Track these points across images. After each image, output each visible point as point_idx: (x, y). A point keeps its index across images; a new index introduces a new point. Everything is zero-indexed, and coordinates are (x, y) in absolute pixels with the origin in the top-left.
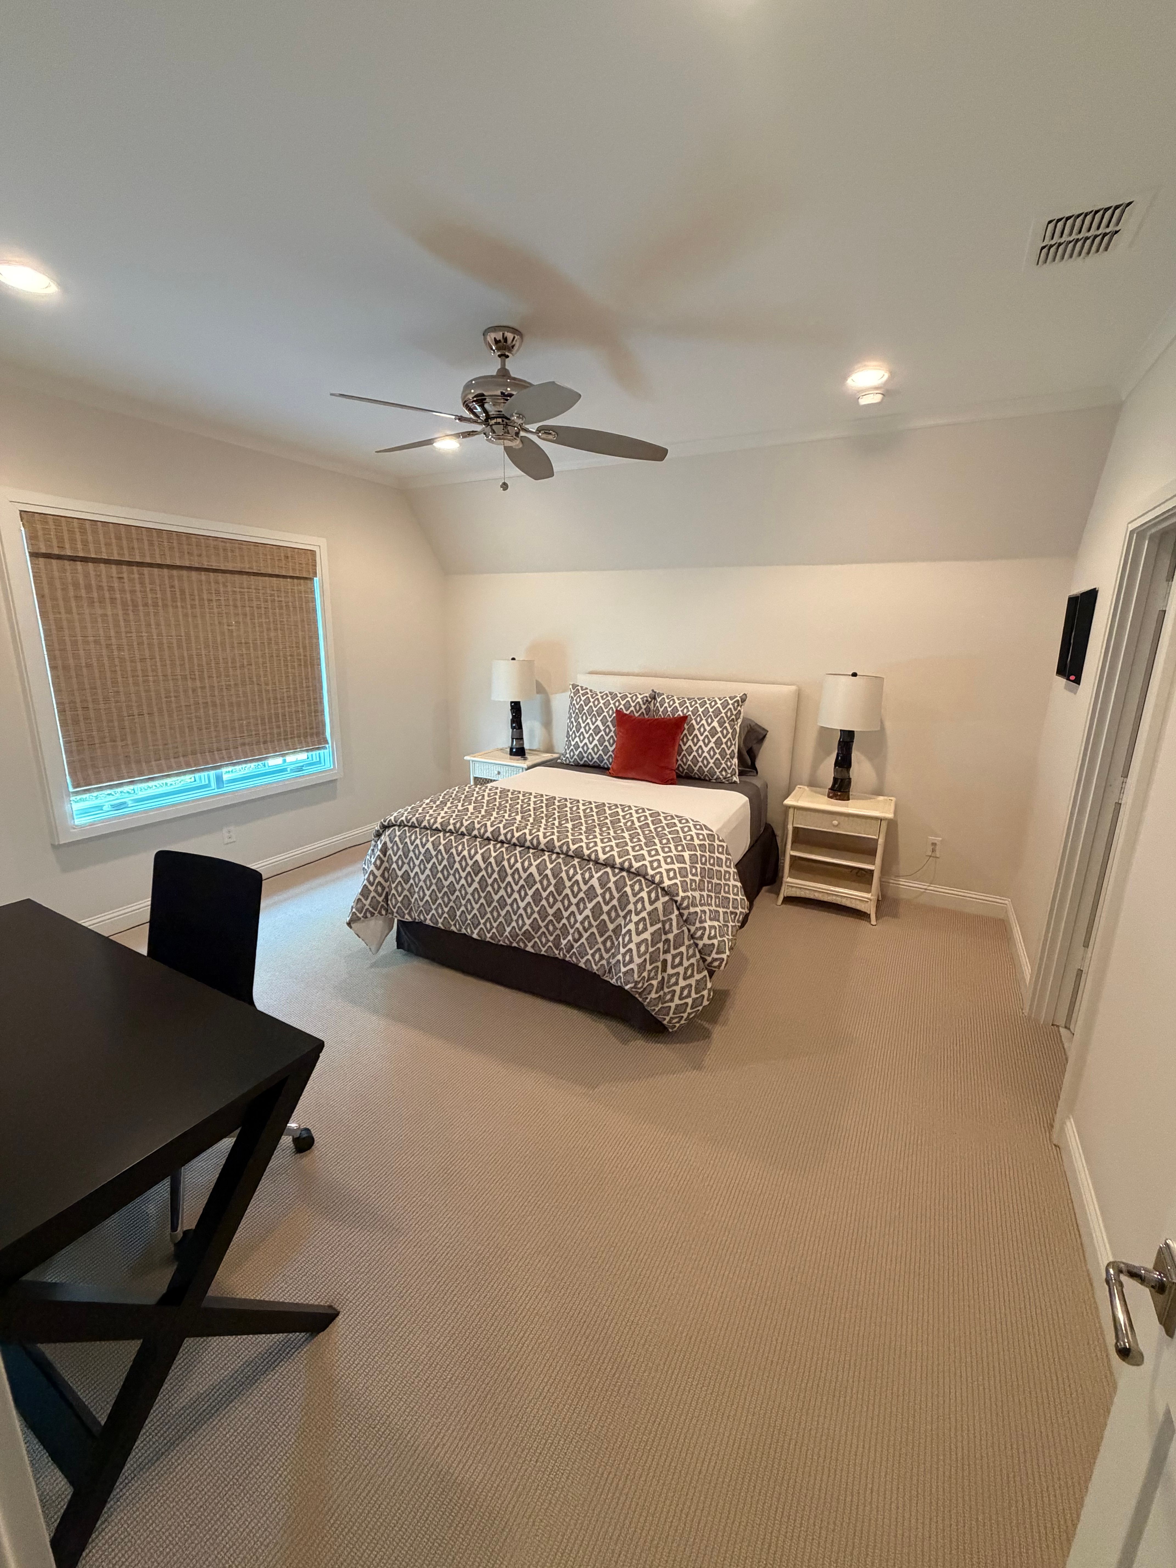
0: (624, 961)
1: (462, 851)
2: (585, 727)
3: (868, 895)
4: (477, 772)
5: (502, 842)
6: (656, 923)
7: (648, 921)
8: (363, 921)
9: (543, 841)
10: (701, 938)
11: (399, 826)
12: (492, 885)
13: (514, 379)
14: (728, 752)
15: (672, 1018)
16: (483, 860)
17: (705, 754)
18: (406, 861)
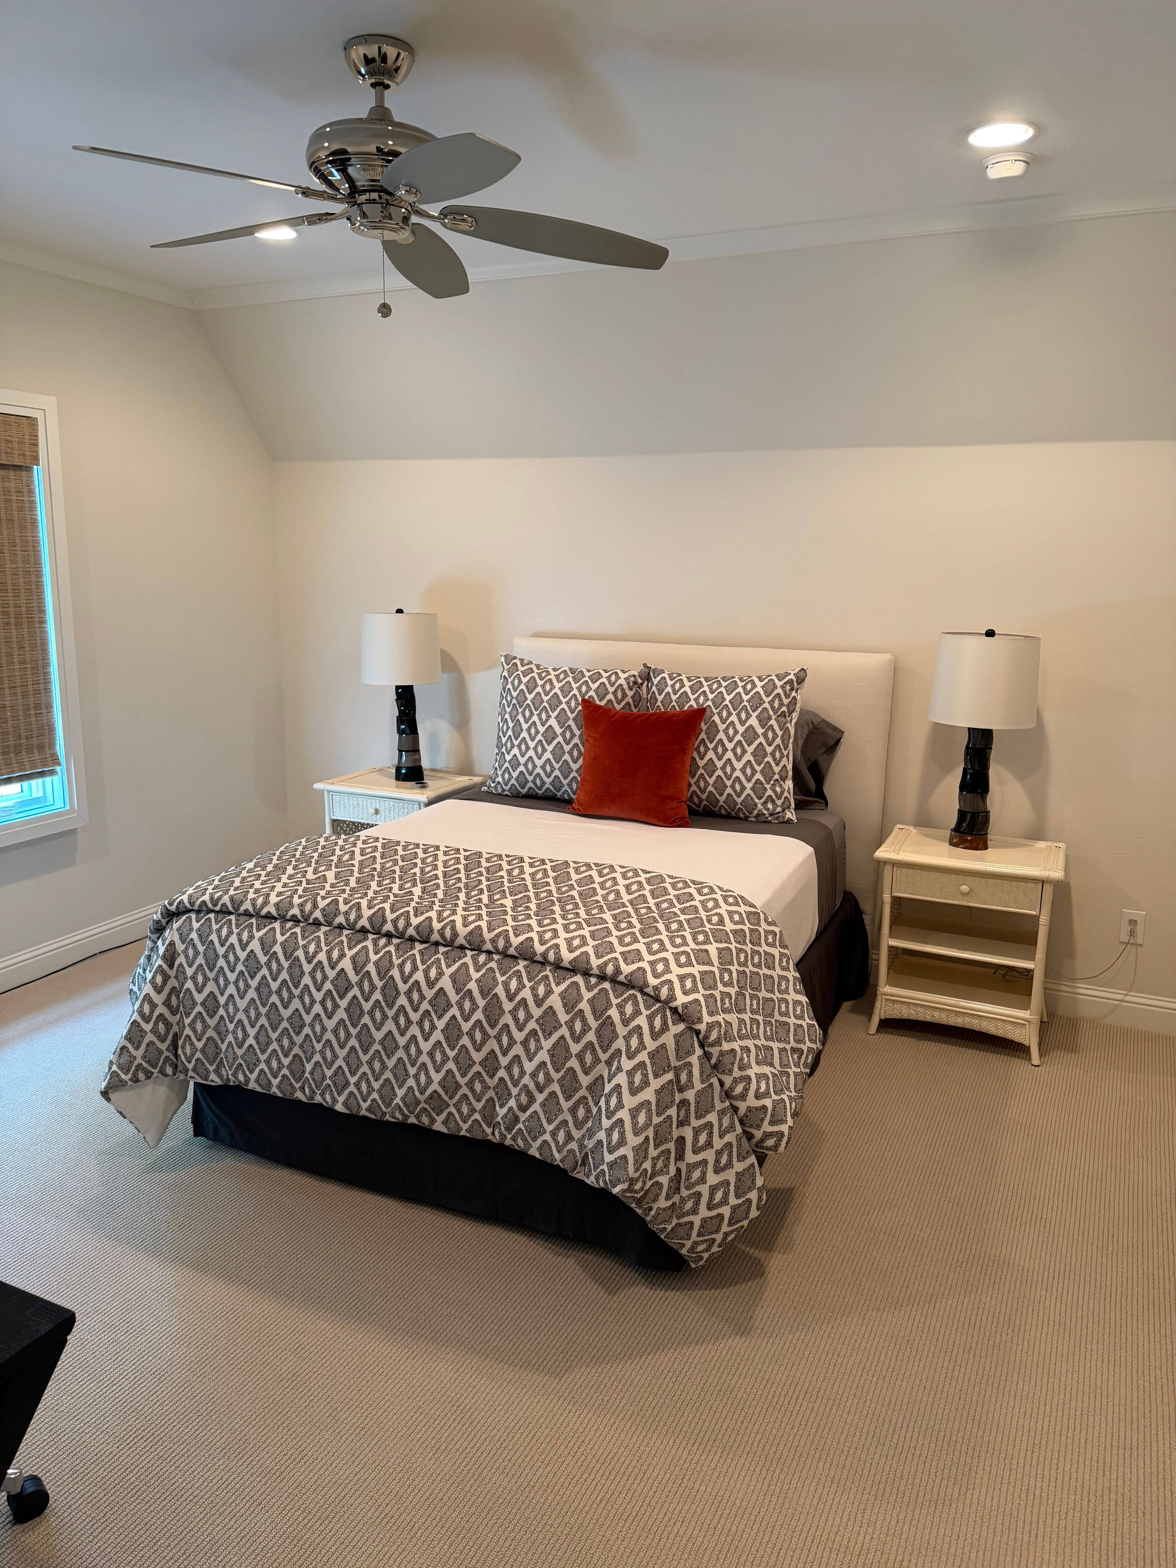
0: (609, 1143)
1: (316, 953)
2: (528, 730)
3: (1025, 1014)
4: (336, 809)
5: (389, 935)
6: (665, 1072)
7: (649, 1067)
8: (132, 1088)
9: (462, 931)
10: (743, 1096)
11: (198, 912)
12: (371, 1013)
13: (400, 125)
14: (777, 769)
15: (696, 1243)
16: (355, 969)
17: (738, 773)
18: (211, 975)
